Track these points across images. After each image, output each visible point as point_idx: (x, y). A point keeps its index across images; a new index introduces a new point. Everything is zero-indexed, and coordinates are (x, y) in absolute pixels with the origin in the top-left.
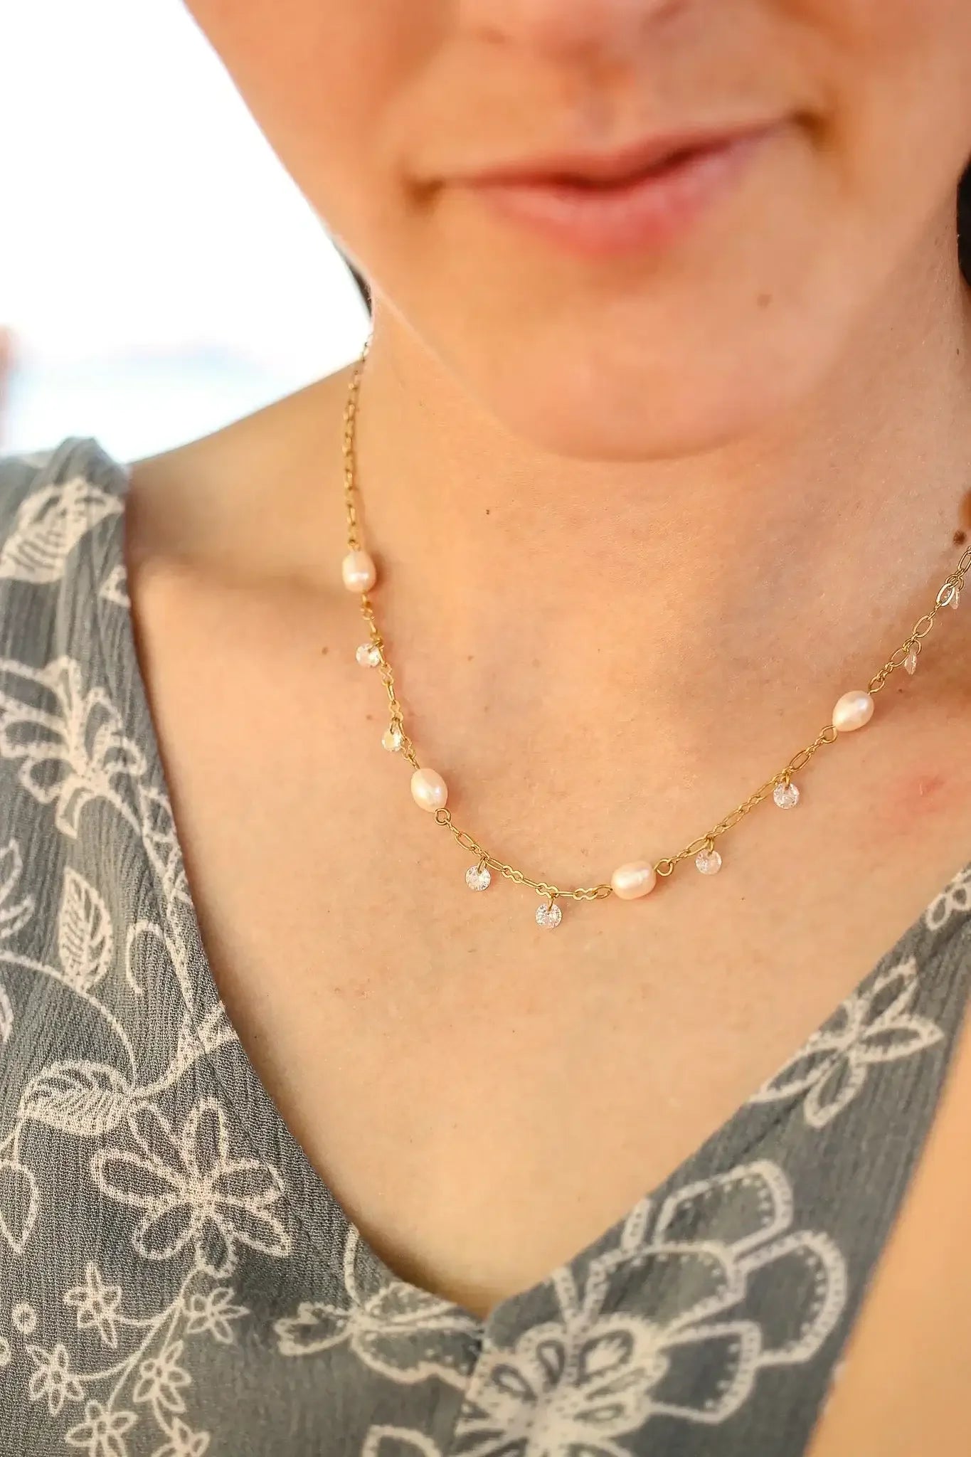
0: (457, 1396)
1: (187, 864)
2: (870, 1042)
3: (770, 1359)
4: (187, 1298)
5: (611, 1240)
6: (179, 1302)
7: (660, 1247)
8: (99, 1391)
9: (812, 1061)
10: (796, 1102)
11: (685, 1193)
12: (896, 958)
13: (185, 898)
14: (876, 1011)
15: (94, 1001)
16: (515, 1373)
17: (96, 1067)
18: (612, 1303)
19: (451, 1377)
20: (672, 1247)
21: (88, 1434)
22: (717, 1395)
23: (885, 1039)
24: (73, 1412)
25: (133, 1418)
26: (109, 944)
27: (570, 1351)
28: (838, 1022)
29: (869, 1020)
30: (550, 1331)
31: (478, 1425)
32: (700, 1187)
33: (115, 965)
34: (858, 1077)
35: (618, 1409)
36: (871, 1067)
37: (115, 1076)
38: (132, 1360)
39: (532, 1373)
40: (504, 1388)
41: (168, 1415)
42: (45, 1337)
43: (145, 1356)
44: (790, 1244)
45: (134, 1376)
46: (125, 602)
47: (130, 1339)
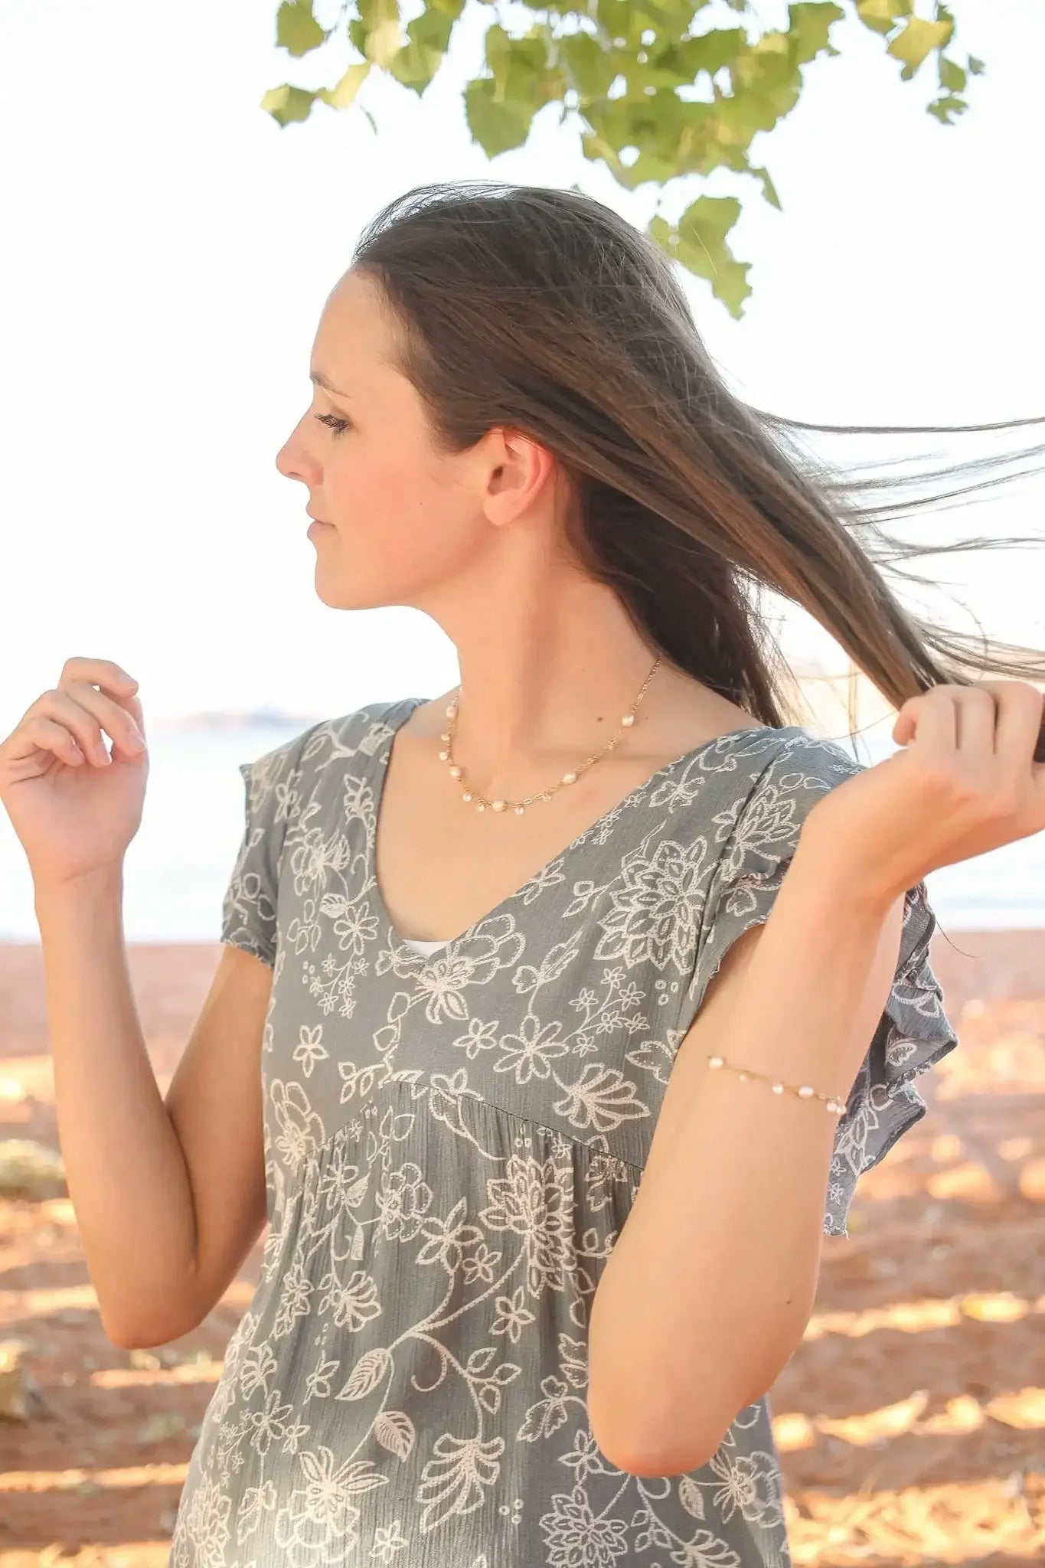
0: (416, 979)
1: (376, 836)
2: (546, 881)
3: (501, 967)
4: (352, 961)
5: (463, 936)
6: (349, 964)
7: (476, 937)
8: (327, 989)
9: (528, 886)
10: (522, 897)
11: (486, 922)
12: (559, 857)
13: (372, 847)
14: (550, 872)
15: (340, 875)
16: (432, 973)
17: (339, 896)
18: (461, 954)
19: (415, 975)
20: (479, 937)
21: (324, 1002)
22: (486, 977)
23: (549, 880)
24: (320, 996)
25: (337, 997)
26: (348, 859)
27: (448, 967)
28: (539, 875)
29: (547, 875)
30: (443, 961)
31: (420, 987)
32: (490, 920)
33: (349, 866)
34: (541, 890)
35: (459, 982)
36: (544, 888)
37: (343, 898)
38: (336, 980)
39: (437, 973)
40: (428, 977)
41: (347, 997)
42: (315, 975)
43: (339, 980)
44: (512, 936)
45: (337, 986)
46: (386, 763)
47: (335, 974)
